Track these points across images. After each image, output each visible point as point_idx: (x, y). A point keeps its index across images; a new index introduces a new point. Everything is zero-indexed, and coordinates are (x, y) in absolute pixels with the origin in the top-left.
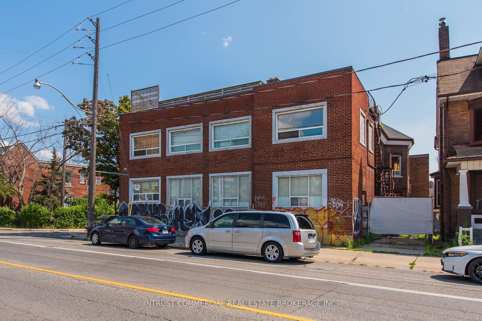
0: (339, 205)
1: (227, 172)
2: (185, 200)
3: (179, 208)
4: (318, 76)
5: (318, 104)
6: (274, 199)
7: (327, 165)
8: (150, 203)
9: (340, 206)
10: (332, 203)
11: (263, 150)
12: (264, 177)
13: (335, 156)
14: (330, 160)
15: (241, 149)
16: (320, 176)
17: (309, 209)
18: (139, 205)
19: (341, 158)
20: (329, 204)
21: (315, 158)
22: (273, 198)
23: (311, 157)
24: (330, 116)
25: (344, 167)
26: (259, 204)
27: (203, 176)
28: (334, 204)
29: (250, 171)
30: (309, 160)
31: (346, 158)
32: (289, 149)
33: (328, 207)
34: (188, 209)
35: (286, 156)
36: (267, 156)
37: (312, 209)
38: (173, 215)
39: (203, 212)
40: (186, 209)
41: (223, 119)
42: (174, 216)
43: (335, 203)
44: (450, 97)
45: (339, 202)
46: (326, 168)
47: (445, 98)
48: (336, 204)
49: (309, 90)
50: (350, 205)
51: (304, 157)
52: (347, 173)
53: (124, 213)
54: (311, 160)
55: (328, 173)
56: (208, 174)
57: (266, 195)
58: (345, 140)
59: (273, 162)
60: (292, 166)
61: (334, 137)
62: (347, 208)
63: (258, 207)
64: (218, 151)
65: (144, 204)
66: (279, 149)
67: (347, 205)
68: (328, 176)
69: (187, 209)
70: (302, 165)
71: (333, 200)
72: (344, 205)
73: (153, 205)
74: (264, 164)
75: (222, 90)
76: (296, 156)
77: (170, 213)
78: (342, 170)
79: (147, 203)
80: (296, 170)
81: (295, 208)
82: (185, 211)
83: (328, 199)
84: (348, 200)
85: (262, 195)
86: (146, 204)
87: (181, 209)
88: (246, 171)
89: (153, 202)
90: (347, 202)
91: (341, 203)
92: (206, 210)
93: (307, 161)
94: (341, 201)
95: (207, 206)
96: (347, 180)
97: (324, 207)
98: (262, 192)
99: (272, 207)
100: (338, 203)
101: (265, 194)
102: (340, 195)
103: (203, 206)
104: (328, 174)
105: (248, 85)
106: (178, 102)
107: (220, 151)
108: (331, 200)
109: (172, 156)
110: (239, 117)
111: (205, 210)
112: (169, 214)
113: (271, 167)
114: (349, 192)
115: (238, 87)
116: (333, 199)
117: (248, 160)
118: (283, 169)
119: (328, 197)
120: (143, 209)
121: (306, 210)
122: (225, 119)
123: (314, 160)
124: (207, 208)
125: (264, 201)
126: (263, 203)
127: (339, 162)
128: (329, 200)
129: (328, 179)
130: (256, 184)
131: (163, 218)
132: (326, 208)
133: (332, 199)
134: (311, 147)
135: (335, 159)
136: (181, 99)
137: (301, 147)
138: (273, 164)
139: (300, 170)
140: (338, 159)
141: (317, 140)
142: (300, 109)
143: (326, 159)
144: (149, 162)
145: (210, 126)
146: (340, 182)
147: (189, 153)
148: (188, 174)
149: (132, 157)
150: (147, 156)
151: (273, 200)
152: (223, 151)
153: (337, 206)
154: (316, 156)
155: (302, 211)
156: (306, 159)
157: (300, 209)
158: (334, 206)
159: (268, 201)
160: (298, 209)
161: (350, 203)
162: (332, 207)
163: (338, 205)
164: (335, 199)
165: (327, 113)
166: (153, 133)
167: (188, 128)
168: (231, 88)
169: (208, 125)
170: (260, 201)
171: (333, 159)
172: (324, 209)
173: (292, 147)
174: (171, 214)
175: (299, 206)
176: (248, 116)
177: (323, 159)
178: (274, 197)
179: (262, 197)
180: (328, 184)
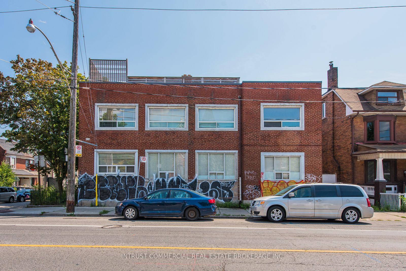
0: (313, 179)
1: (214, 150)
2: (167, 173)
3: (161, 180)
4: (297, 83)
5: (298, 104)
6: (263, 173)
7: (304, 149)
8: (124, 175)
9: (314, 180)
10: (308, 178)
11: (252, 134)
12: (253, 156)
13: (310, 144)
14: (306, 146)
15: (227, 131)
16: (299, 157)
17: (291, 182)
18: (108, 177)
19: (314, 146)
20: (306, 178)
21: (295, 144)
22: (262, 173)
23: (292, 142)
24: (306, 114)
25: (316, 152)
26: (248, 178)
27: (189, 152)
28: (309, 178)
29: (236, 150)
30: (291, 145)
31: (318, 146)
32: (274, 135)
33: (305, 180)
34: (172, 181)
35: (272, 140)
36: (255, 139)
37: (294, 182)
38: (153, 187)
39: (188, 183)
40: (169, 181)
41: (210, 104)
42: (154, 187)
43: (310, 177)
44: (360, 112)
45: (313, 176)
46: (303, 152)
47: (357, 112)
48: (311, 178)
49: (290, 93)
50: (321, 179)
51: (286, 142)
52: (319, 156)
53: (85, 185)
54: (292, 145)
55: (305, 155)
56: (195, 151)
57: (255, 170)
58: (317, 132)
59: (261, 144)
60: (277, 148)
61: (310, 130)
62: (319, 181)
63: (248, 180)
64: (205, 131)
65: (115, 175)
66: (266, 134)
67: (318, 179)
68: (305, 158)
69: (170, 182)
70: (285, 148)
71: (309, 176)
72: (316, 179)
73: (127, 177)
74: (253, 145)
75: (202, 79)
76: (280, 141)
77: (150, 184)
78: (315, 154)
79: (120, 175)
80: (280, 152)
81: (280, 181)
82: (168, 183)
83: (305, 174)
84: (319, 175)
85: (251, 170)
86: (118, 176)
87: (163, 181)
88: (232, 150)
89: (127, 174)
90: (319, 176)
91: (315, 178)
92: (191, 182)
93: (289, 145)
94: (314, 176)
95: (193, 179)
96: (319, 161)
97: (303, 180)
98: (252, 168)
99: (260, 180)
100: (312, 177)
101: (254, 169)
102: (313, 172)
103: (188, 179)
104: (305, 156)
105: (228, 79)
106: (152, 81)
107: (207, 131)
108: (307, 175)
109: (152, 131)
110: (226, 104)
111: (190, 183)
112: (149, 185)
113: (259, 148)
114: (320, 169)
115: (217, 79)
116: (309, 174)
117: (234, 141)
118: (270, 150)
119: (305, 173)
120: (113, 181)
121: (288, 183)
122: (211, 104)
123: (294, 145)
124: (193, 180)
125: (253, 175)
126: (252, 176)
127: (313, 148)
128: (306, 175)
129: (305, 160)
130: (246, 161)
131: (141, 190)
132: (304, 181)
133: (308, 174)
134: (292, 136)
135: (310, 146)
136: (155, 78)
137: (285, 134)
138: (261, 146)
139: (284, 152)
140: (313, 146)
141: (296, 131)
142: (284, 106)
143: (303, 145)
144: (121, 134)
145: (196, 108)
146: (313, 162)
147: (173, 130)
148: (172, 149)
149: (98, 128)
150: (117, 128)
151: (262, 174)
152: (210, 131)
153: (312, 180)
154: (296, 142)
155: (285, 183)
156: (288, 144)
157: (284, 182)
158: (309, 180)
159: (256, 175)
160: (282, 182)
161: (321, 177)
162: (308, 180)
163: (312, 179)
164: (310, 175)
165: (305, 112)
166: (128, 106)
167: (171, 107)
168: (210, 78)
169: (194, 107)
170: (249, 175)
171: (309, 145)
172: (302, 182)
173: (277, 134)
174: (151, 185)
175: (283, 179)
176: (234, 104)
177: (302, 145)
178: (263, 172)
179: (251, 172)
180: (305, 164)
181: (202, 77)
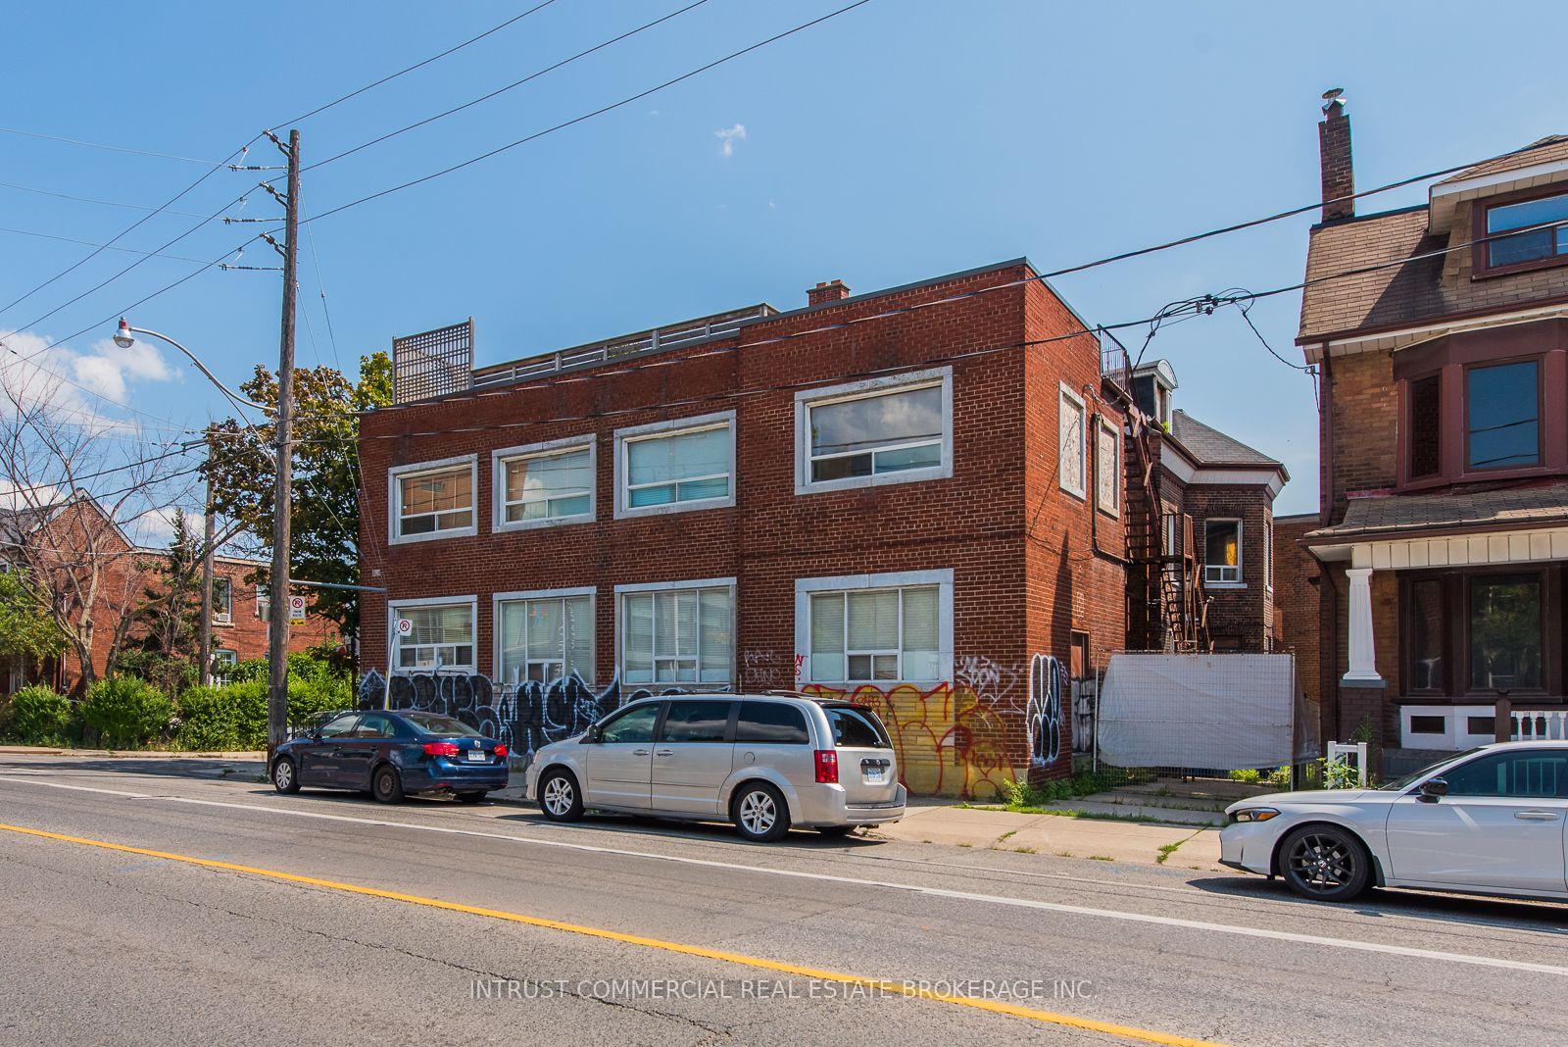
0: (988, 679)
1: (665, 581)
2: (546, 663)
3: (528, 688)
4: (927, 288)
5: (928, 373)
6: (801, 658)
7: (952, 556)
8: (448, 674)
9: (992, 681)
10: (967, 672)
11: (767, 514)
12: (772, 596)
13: (974, 531)
14: (960, 541)
15: (705, 511)
16: (934, 589)
17: (901, 690)
18: (416, 679)
19: (992, 537)
20: (960, 673)
21: (918, 536)
22: (798, 656)
23: (908, 532)
24: (961, 409)
25: (1002, 562)
26: (756, 676)
27: (598, 591)
28: (973, 674)
29: (731, 576)
30: (901, 543)
31: (1007, 535)
32: (842, 511)
33: (955, 682)
34: (555, 689)
35: (834, 530)
36: (779, 530)
37: (912, 691)
38: (511, 709)
39: (597, 698)
40: (548, 690)
41: (655, 421)
42: (514, 711)
43: (976, 670)
44: (1333, 343)
45: (989, 667)
46: (949, 566)
47: (1319, 345)
48: (980, 675)
49: (901, 332)
50: (1019, 677)
51: (885, 534)
52: (1011, 581)
53: (372, 703)
54: (908, 544)
55: (955, 580)
56: (613, 587)
57: (777, 648)
58: (1004, 480)
59: (797, 550)
60: (852, 559)
61: (975, 473)
62: (1012, 685)
63: (755, 683)
64: (641, 518)
65: (429, 675)
66: (814, 509)
67: (1010, 677)
68: (956, 590)
69: (551, 692)
70: (880, 558)
71: (971, 662)
72: (1001, 677)
73: (454, 679)
74: (771, 555)
75: (654, 334)
76: (864, 531)
77: (505, 702)
78: (998, 572)
79: (440, 674)
80: (863, 573)
81: (860, 688)
82: (546, 696)
83: (957, 658)
84: (1013, 662)
85: (765, 649)
86: (436, 677)
87: (535, 689)
88: (721, 576)
89: (455, 669)
90: (1011, 667)
91: (995, 672)
92: (606, 693)
93: (895, 545)
94: (993, 665)
95: (609, 682)
96: (1012, 602)
97: (945, 684)
98: (766, 640)
99: (794, 684)
100: (985, 670)
101: (774, 644)
102: (990, 647)
103: (598, 682)
104: (956, 584)
105: (729, 317)
106: (528, 371)
107: (646, 518)
108: (964, 662)
109: (509, 533)
110: (701, 414)
111: (602, 695)
112: (502, 704)
113: (791, 564)
114: (1017, 636)
115: (698, 324)
116: (972, 658)
117: (726, 543)
118: (826, 570)
119: (956, 653)
120: (427, 692)
121: (892, 692)
122: (659, 421)
123: (915, 543)
124: (610, 688)
125: (771, 666)
126: (768, 670)
127: (989, 548)
128: (959, 662)
129: (955, 600)
130: (748, 614)
131: (485, 719)
132: (951, 687)
133: (968, 659)
134: (907, 504)
135: (975, 540)
136: (533, 361)
137: (879, 502)
138: (797, 554)
139: (876, 572)
140: (986, 537)
141: (923, 483)
142: (876, 389)
143: (950, 539)
144: (443, 550)
145: (617, 443)
146: (990, 608)
147: (558, 523)
148: (555, 588)
149: (396, 537)
150: (439, 534)
151: (798, 662)
152: (656, 516)
153: (983, 681)
154: (921, 531)
155: (881, 695)
156: (891, 538)
157: (874, 690)
158: (973, 681)
159: (782, 666)
160: (868, 690)
161: (1021, 670)
162: (967, 682)
163: (984, 677)
164: (975, 660)
165: (954, 401)
166: (455, 465)
167: (554, 448)
168: (679, 328)
169: (610, 439)
170: (759, 666)
171: (971, 538)
172: (943, 690)
173: (852, 505)
174: (507, 705)
175: (872, 682)
176: (725, 410)
177: (942, 540)
178: (800, 655)
179: (765, 653)
180: (956, 615)
181: (652, 331)
